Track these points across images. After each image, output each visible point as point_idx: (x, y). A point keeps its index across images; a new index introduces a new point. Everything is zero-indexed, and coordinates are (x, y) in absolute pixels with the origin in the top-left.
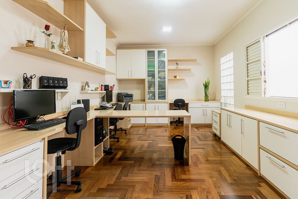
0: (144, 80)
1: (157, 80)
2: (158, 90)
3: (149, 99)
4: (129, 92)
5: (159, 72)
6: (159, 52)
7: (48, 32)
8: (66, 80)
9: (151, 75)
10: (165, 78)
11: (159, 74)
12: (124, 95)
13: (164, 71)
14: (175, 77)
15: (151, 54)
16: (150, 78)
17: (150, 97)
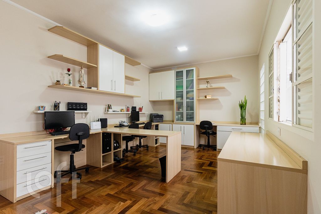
0: (173, 101)
1: (185, 101)
2: (186, 112)
3: (178, 120)
4: (160, 113)
5: (187, 92)
6: (188, 72)
7: (70, 73)
8: (86, 104)
9: (180, 96)
10: (193, 99)
11: (188, 95)
12: (154, 116)
13: (193, 91)
14: (206, 97)
15: (179, 74)
16: (179, 99)
17: (179, 118)
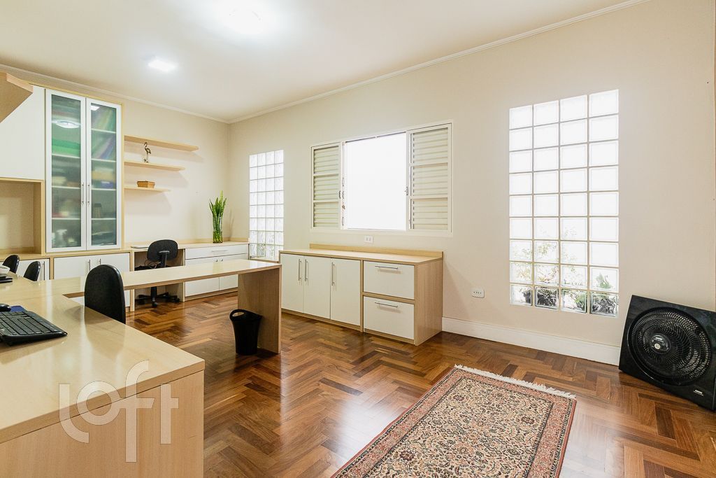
1: (87, 188)
2: (90, 219)
3: (56, 245)
5: (95, 166)
9: (63, 171)
11: (95, 172)
13: (113, 165)
16: (63, 180)
